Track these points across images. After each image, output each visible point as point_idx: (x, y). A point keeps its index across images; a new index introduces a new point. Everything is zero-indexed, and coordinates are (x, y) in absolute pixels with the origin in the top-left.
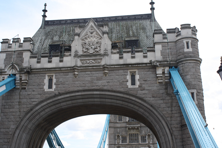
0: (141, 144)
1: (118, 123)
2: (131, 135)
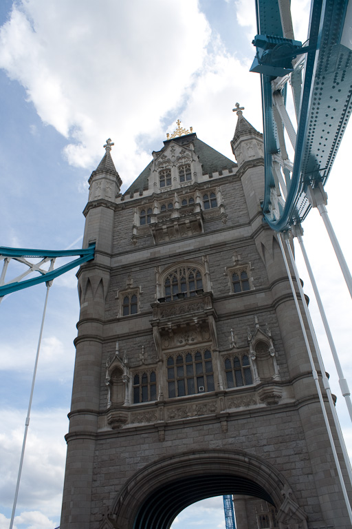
0: (225, 393)
1: (119, 320)
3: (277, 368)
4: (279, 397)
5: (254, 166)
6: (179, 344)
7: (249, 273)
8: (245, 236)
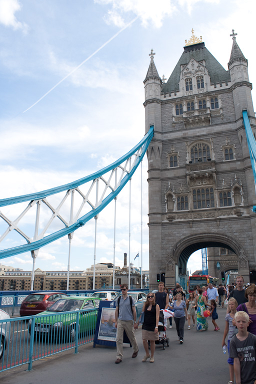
0: (219, 209)
1: (169, 169)
2: (197, 192)
3: (243, 200)
4: (243, 213)
5: (241, 86)
6: (198, 184)
7: (234, 150)
8: (233, 129)
